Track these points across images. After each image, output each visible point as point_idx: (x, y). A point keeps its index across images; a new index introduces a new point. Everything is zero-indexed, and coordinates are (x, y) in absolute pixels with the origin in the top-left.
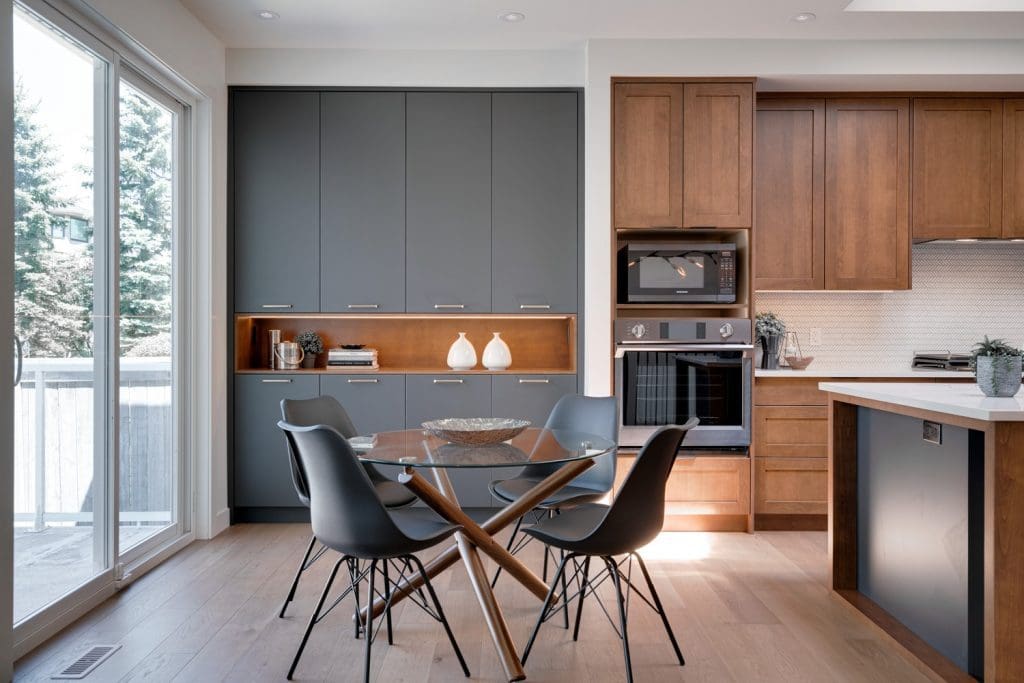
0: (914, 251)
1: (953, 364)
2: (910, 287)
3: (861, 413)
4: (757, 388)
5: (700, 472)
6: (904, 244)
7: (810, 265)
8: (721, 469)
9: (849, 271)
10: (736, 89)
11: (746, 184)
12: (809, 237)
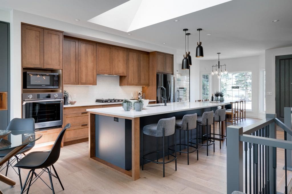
0: (97, 76)
1: (105, 101)
2: (96, 85)
3: (96, 116)
4: (64, 110)
5: (49, 134)
6: (95, 75)
7: (75, 79)
8: (55, 132)
9: (84, 81)
10: (59, 33)
11: (61, 58)
12: (75, 72)
